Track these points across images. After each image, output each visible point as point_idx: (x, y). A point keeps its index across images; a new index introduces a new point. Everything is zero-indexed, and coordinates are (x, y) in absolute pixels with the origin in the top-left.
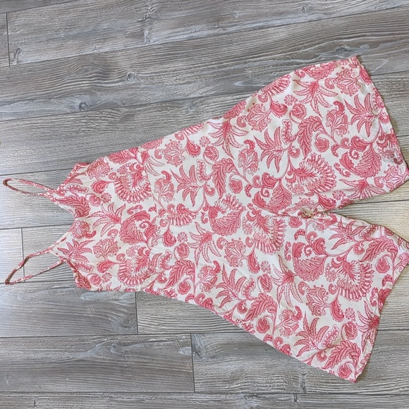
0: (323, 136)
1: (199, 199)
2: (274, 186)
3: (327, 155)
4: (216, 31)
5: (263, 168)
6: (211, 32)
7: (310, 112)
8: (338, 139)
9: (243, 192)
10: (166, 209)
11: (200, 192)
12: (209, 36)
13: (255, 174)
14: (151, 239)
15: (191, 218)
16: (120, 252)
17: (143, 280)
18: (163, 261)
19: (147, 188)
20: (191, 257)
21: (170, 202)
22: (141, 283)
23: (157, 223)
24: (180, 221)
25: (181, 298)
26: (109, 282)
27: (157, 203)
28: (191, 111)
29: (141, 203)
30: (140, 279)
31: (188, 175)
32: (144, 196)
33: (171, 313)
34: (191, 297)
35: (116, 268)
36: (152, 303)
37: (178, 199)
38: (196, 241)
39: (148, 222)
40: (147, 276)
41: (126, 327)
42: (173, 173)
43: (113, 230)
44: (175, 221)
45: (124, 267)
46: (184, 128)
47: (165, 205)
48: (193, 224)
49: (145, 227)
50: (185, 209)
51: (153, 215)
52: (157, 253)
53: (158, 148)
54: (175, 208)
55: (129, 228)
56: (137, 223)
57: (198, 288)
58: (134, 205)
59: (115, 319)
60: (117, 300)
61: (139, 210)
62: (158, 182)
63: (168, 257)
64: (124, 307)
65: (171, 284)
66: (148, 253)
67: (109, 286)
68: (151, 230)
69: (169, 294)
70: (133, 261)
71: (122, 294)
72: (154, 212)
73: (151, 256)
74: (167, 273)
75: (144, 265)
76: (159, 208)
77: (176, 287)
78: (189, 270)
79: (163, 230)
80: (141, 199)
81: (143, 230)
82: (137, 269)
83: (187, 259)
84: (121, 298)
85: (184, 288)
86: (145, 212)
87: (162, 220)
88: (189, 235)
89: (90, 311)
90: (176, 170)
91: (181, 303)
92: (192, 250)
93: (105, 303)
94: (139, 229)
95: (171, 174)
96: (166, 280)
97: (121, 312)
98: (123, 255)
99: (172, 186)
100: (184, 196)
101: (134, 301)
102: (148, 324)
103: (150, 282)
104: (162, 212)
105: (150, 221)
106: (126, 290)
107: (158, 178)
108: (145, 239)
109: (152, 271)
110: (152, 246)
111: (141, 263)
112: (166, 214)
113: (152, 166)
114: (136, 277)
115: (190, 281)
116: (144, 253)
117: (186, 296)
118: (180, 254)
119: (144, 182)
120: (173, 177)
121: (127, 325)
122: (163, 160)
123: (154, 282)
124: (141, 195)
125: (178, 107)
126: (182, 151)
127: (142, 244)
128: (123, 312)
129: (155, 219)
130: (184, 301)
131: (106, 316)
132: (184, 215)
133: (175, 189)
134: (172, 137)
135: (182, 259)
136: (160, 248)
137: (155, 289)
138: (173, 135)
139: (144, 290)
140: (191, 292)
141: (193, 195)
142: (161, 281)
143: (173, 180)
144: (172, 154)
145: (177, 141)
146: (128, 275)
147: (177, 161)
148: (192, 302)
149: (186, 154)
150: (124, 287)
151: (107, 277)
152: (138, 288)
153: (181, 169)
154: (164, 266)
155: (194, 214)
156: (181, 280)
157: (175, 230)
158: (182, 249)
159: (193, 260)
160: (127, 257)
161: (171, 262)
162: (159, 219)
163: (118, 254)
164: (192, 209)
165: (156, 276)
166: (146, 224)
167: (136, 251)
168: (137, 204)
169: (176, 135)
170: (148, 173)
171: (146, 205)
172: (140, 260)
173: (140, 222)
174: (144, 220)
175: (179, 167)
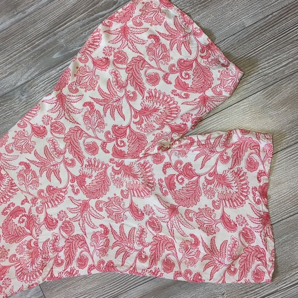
0: (151, 71)
1: (64, 175)
2: (126, 134)
3: (162, 86)
4: (17, 17)
5: (109, 122)
6: (13, 20)
7: (131, 55)
8: (166, 68)
9: (100, 151)
10: (37, 196)
11: (62, 167)
12: (13, 24)
13: (105, 130)
14: (34, 229)
15: (63, 194)
16: (10, 254)
17: (41, 271)
18: (53, 246)
19: (12, 185)
20: (77, 231)
21: (38, 188)
22: (40, 274)
23: (34, 212)
24: (54, 202)
25: (83, 272)
26: (10, 287)
27: (26, 195)
28: (24, 98)
29: (12, 200)
30: (39, 271)
31: (45, 157)
33: (80, 291)
34: (92, 267)
35: (12, 270)
37: (44, 183)
38: (76, 214)
39: (25, 215)
40: (43, 266)
42: (30, 161)
44: (49, 204)
45: (20, 267)
46: (23, 116)
47: (35, 192)
48: (67, 199)
49: (23, 221)
50: (54, 189)
51: (27, 206)
52: (45, 240)
53: (7, 143)
54: (45, 192)
55: (10, 228)
56: (16, 220)
57: (95, 256)
58: (6, 205)
61: (12, 208)
62: (20, 175)
63: (56, 240)
65: (69, 263)
66: (36, 244)
67: (12, 290)
68: (31, 220)
69: (71, 273)
70: (26, 257)
71: (27, 292)
72: (26, 203)
73: (40, 245)
74: (62, 255)
75: (37, 256)
76: (30, 198)
77: (74, 264)
78: (80, 243)
79: (42, 217)
80: (10, 197)
81: (23, 225)
82: (33, 263)
83: (75, 234)
85: (82, 262)
87: (37, 208)
88: (67, 211)
90: (32, 157)
91: (85, 277)
92: (76, 224)
94: (19, 225)
95: (28, 162)
96: (62, 261)
98: (15, 255)
99: (34, 173)
100: (49, 177)
103: (49, 269)
104: (34, 201)
105: (27, 213)
106: (29, 287)
107: (18, 171)
108: (29, 231)
109: (47, 259)
110: (38, 236)
111: (34, 256)
112: (39, 201)
113: (8, 162)
114: (34, 271)
115: (85, 253)
116: (33, 245)
117: (86, 268)
118: (66, 232)
119: (7, 180)
120: (31, 164)
122: (16, 153)
123: (52, 268)
124: (9, 193)
125: (10, 99)
126: (30, 137)
127: (28, 238)
129: (30, 210)
130: (87, 274)
132: (55, 195)
133: (38, 174)
134: (16, 128)
135: (70, 236)
136: (46, 235)
137: (56, 275)
138: (16, 125)
139: (46, 280)
140: (90, 262)
142: (59, 265)
143: (33, 167)
144: (21, 143)
145: (22, 129)
146: (26, 272)
147: (29, 148)
148: (94, 272)
149: (34, 138)
150: (26, 285)
151: (7, 282)
152: (40, 280)
153: (36, 154)
154: (56, 250)
155: (64, 190)
156: (77, 256)
157: (53, 212)
158: (66, 226)
159: (81, 233)
160: (18, 256)
161: (62, 243)
162: (34, 209)
163: (9, 256)
164: (61, 186)
165: (52, 262)
166: (24, 218)
167: (25, 247)
168: (8, 203)
169: (19, 125)
170: (7, 170)
171: (17, 200)
172: (31, 254)
173: (18, 218)
174: (20, 215)
175: (33, 152)
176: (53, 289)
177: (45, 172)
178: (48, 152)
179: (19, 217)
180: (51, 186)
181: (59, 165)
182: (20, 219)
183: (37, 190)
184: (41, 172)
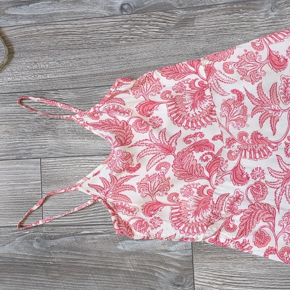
10: (236, 137)
14: (215, 175)
15: (271, 150)
16: (172, 190)
17: (205, 228)
18: (232, 204)
19: (211, 111)
20: (269, 199)
21: (242, 130)
22: (204, 231)
23: (224, 155)
24: (255, 153)
27: (224, 130)
28: (273, 15)
29: (203, 130)
30: (202, 227)
31: (268, 95)
32: (207, 121)
33: (240, 270)
36: (214, 256)
38: (276, 180)
39: (211, 154)
40: (210, 223)
41: (178, 286)
42: (247, 93)
43: (163, 163)
44: (248, 153)
45: (177, 210)
46: (265, 35)
47: (235, 132)
49: (207, 159)
50: (262, 138)
51: (218, 144)
52: (223, 193)
53: (228, 60)
54: (249, 137)
55: (185, 161)
56: (197, 155)
58: (193, 133)
59: (163, 276)
60: (166, 251)
61: (199, 139)
62: (225, 104)
63: (237, 198)
64: (176, 260)
65: (243, 233)
66: (210, 193)
68: (216, 163)
69: (241, 246)
70: (190, 202)
72: (219, 141)
73: (215, 197)
74: (237, 220)
75: (205, 208)
76: (226, 136)
77: (250, 238)
78: (267, 216)
79: (232, 165)
80: (203, 124)
81: (204, 164)
82: (196, 213)
83: (265, 202)
84: (172, 248)
85: (261, 239)
86: (207, 141)
87: (230, 152)
88: (266, 171)
89: (130, 264)
92: (271, 191)
93: (152, 255)
94: (199, 162)
95: (244, 93)
96: (235, 227)
97: (172, 266)
98: (177, 195)
99: (245, 109)
100: (261, 122)
101: (189, 253)
102: (209, 283)
103: (215, 230)
104: (230, 142)
105: (215, 153)
107: (226, 98)
109: (217, 216)
110: (217, 184)
111: (201, 206)
112: (237, 144)
113: (220, 83)
115: (267, 230)
116: (205, 192)
117: (264, 249)
118: (254, 195)
119: (207, 103)
120: (246, 98)
121: (179, 283)
122: (236, 75)
123: (220, 230)
124: (202, 120)
125: (255, 9)
126: (262, 64)
127: (204, 182)
128: (175, 267)
129: (221, 150)
131: (152, 271)
132: (260, 146)
133: (249, 112)
134: (248, 46)
135: (257, 202)
136: (227, 187)
139: (207, 241)
141: (274, 121)
142: (230, 230)
143: (247, 101)
145: (255, 51)
146: (185, 220)
147: (254, 77)
148: (273, 257)
149: (267, 68)
151: (157, 222)
152: (200, 238)
153: (259, 88)
154: (232, 210)
155: (275, 145)
157: (248, 165)
158: (258, 189)
159: (273, 204)
160: (181, 198)
161: (244, 206)
163: (169, 193)
164: (272, 138)
165: (221, 222)
166: (210, 156)
167: (195, 190)
168: (197, 131)
169: (253, 45)
170: (213, 92)
172: (199, 202)
173: (201, 154)
174: (206, 152)
175: (256, 84)
176: (206, 254)
177: (260, 114)
178: (274, 91)
179: (203, 153)
180: (259, 134)
181: (281, 112)
182: (203, 155)
183: (239, 131)
184: (254, 112)
